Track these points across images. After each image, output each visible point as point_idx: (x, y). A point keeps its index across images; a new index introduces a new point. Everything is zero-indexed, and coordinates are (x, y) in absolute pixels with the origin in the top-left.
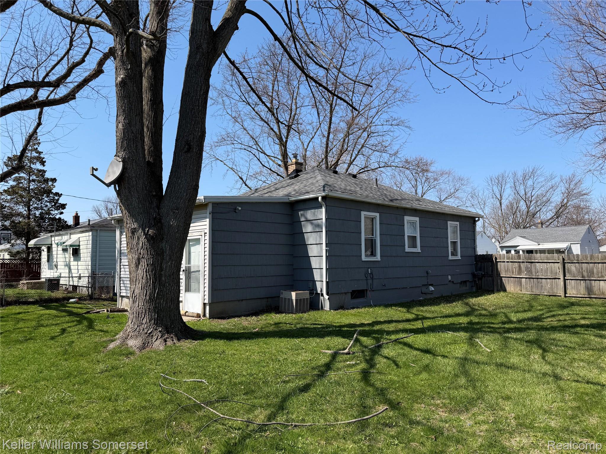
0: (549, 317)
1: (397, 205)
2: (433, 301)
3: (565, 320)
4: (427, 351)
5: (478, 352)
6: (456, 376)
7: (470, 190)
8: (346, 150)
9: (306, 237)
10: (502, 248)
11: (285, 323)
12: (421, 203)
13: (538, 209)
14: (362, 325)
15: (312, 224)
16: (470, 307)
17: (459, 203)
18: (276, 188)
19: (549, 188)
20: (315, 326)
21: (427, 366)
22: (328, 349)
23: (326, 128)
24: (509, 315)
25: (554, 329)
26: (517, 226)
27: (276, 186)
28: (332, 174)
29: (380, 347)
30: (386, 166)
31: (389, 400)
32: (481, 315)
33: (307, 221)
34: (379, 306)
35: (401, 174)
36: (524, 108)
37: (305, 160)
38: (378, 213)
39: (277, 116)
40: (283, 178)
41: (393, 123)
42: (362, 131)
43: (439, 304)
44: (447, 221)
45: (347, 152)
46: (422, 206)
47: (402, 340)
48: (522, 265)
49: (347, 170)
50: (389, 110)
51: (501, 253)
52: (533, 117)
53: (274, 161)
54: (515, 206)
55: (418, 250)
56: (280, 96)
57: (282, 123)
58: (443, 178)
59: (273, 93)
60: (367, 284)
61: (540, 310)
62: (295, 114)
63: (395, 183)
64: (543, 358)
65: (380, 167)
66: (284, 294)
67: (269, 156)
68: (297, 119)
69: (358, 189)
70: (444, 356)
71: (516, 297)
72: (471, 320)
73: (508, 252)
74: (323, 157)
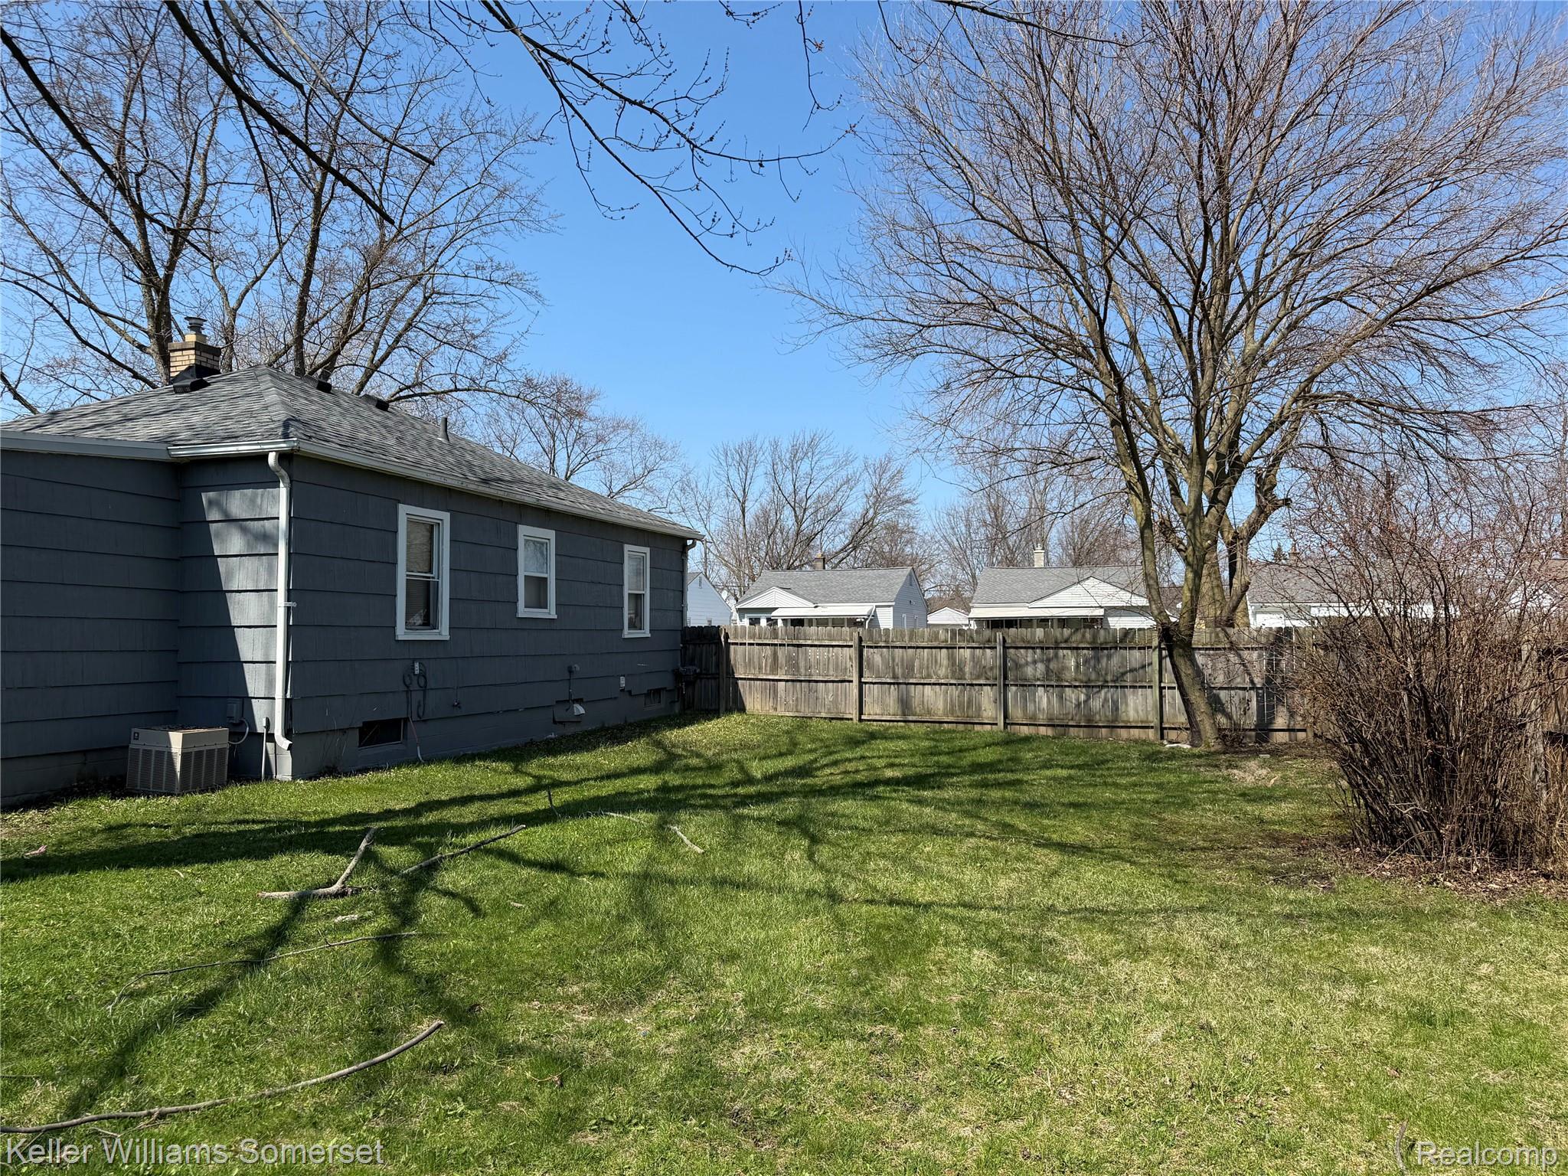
0: (826, 765)
1: (501, 494)
2: (581, 741)
3: (857, 771)
4: (555, 866)
5: (676, 856)
6: (622, 919)
7: (677, 472)
8: (361, 329)
9: (222, 569)
10: (742, 612)
11: (144, 825)
12: (562, 495)
13: (818, 528)
14: (389, 814)
15: (244, 531)
16: (665, 750)
17: (653, 502)
18: (125, 415)
19: (840, 481)
20: (242, 827)
21: (552, 903)
22: (281, 887)
23: (301, 257)
24: (747, 764)
25: (835, 791)
26: (775, 564)
27: (126, 409)
28: (315, 391)
29: (432, 868)
30: (474, 387)
31: (448, 1002)
32: (687, 768)
33: (229, 520)
34: (440, 760)
35: (515, 416)
36: (800, 293)
37: (230, 344)
38: (447, 511)
39: (139, 195)
40: (154, 387)
41: (495, 276)
42: (407, 282)
43: (594, 748)
44: (622, 543)
45: (362, 335)
46: (564, 502)
47: (493, 845)
48: (781, 653)
49: (362, 386)
50: (483, 239)
51: (739, 624)
52: (816, 316)
53: (122, 333)
54: (773, 518)
55: (551, 612)
56: (149, 140)
57: (152, 220)
58: (619, 439)
59: (124, 123)
60: (409, 703)
61: (811, 751)
62: (202, 202)
63: (499, 438)
64: (811, 857)
65: (456, 390)
66: (144, 739)
67: (106, 315)
68: (208, 216)
69: (391, 441)
70: (596, 875)
71: (765, 725)
72: (666, 782)
73: (754, 622)
74: (290, 339)
